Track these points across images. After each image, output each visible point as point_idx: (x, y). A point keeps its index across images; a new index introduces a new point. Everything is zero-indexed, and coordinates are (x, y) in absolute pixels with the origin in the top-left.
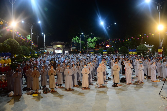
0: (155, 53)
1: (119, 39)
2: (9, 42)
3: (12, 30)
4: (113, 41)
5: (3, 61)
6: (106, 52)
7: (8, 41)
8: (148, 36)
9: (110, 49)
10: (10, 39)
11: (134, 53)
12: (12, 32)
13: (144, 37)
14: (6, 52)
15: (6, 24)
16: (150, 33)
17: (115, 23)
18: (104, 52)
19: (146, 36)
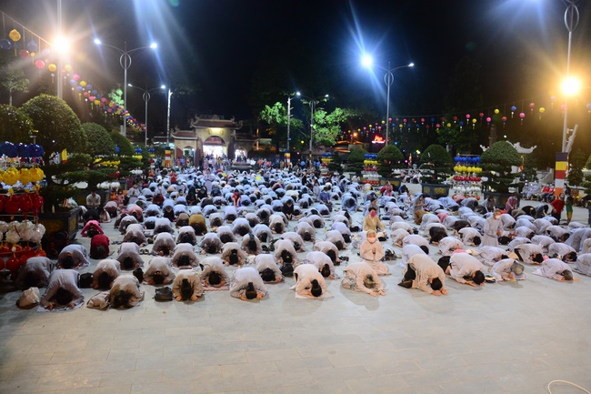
0: (535, 175)
1: (423, 120)
2: (40, 106)
3: (54, 66)
4: (401, 126)
5: (12, 176)
6: (374, 159)
7: (37, 104)
8: (522, 114)
9: (389, 151)
10: (43, 96)
11: (470, 169)
12: (55, 73)
13: (508, 115)
14: (24, 143)
15: (33, 43)
16: (532, 104)
17: (412, 65)
18: (368, 158)
19: (517, 113)
